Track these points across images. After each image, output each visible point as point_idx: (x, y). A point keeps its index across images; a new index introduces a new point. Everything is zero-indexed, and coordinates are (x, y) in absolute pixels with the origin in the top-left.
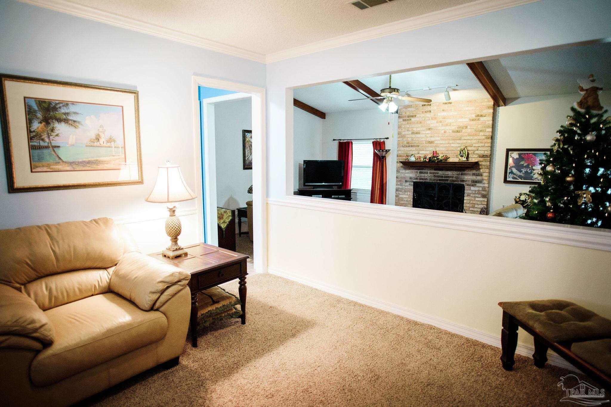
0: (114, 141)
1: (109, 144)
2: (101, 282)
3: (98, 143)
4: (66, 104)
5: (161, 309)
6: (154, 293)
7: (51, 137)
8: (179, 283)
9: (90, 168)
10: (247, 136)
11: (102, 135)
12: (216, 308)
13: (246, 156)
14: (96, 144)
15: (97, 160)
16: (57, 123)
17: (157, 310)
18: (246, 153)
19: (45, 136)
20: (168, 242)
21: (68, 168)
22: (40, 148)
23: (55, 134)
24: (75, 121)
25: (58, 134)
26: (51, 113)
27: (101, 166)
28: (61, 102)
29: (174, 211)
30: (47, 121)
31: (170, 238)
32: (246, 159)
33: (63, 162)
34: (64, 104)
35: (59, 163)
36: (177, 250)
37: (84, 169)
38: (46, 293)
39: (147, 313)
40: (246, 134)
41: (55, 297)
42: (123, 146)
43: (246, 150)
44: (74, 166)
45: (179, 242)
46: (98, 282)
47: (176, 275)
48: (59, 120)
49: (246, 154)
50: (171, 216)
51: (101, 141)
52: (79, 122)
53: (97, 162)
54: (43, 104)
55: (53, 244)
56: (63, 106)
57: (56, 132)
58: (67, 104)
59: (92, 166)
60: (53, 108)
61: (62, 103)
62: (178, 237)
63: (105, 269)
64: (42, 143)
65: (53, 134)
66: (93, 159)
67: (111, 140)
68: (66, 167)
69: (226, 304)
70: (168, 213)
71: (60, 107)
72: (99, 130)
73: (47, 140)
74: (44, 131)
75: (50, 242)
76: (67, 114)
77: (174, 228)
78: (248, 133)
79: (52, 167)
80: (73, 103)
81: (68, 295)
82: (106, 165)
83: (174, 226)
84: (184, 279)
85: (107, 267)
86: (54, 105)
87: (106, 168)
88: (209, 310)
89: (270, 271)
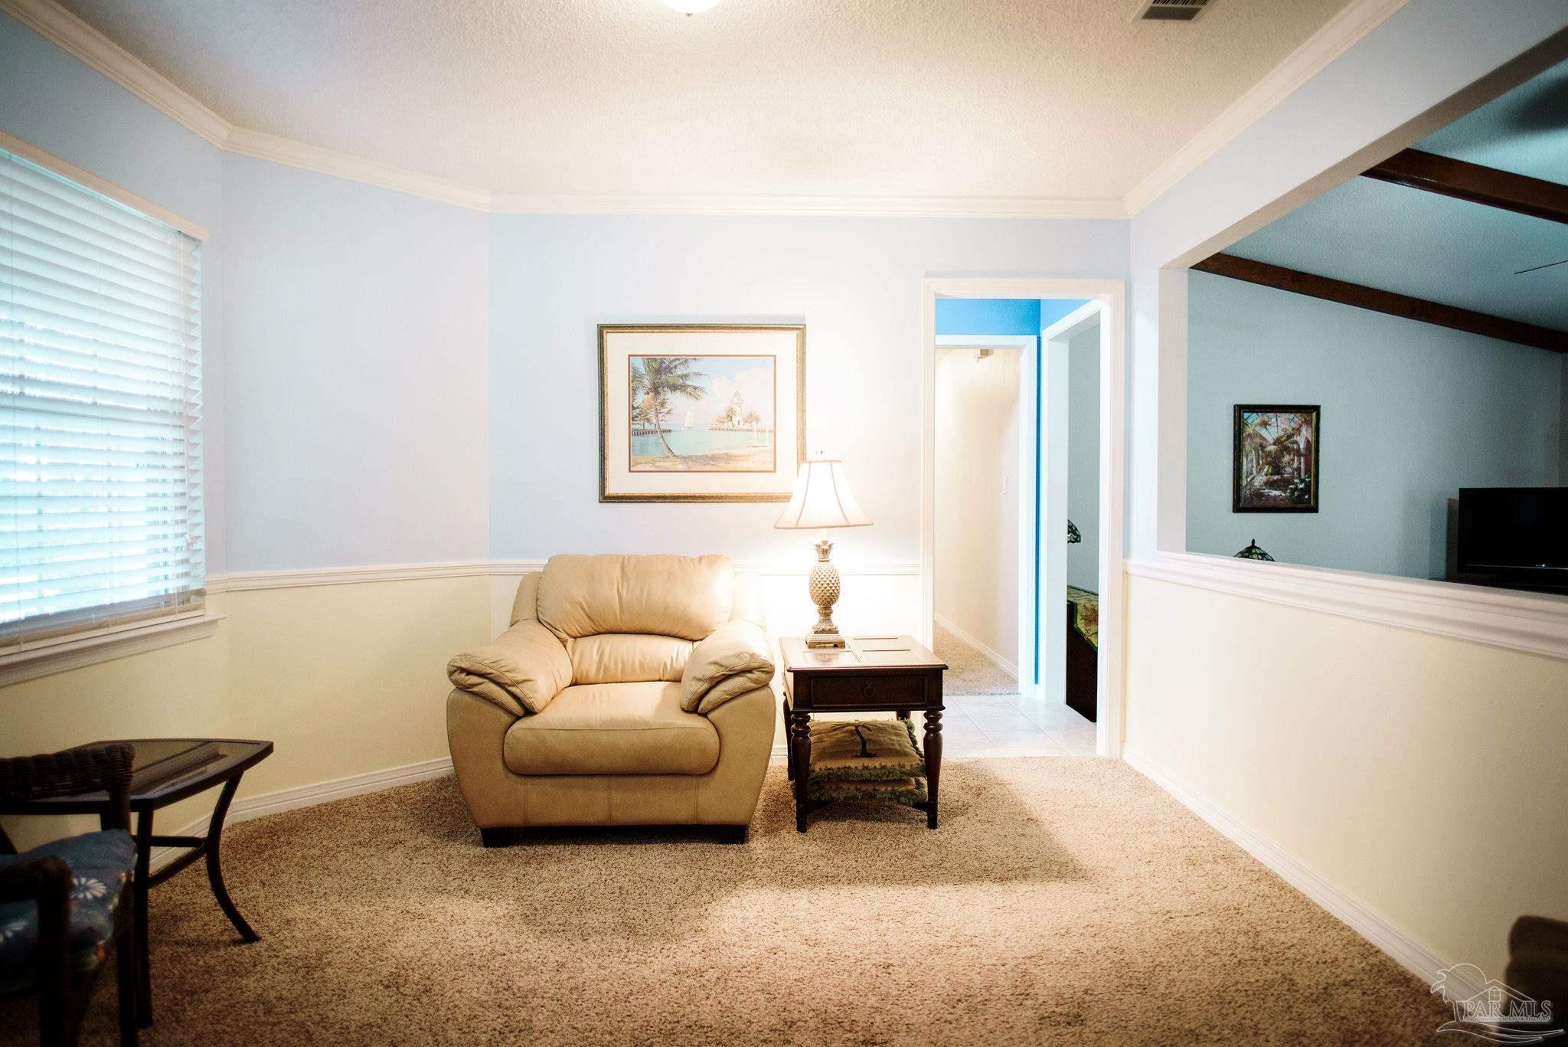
0: (757, 419)
1: (749, 425)
2: (676, 661)
3: (730, 423)
4: (684, 360)
5: (710, 716)
6: (699, 680)
7: (660, 416)
8: (749, 675)
9: (714, 469)
10: (1249, 421)
11: (737, 409)
12: (866, 768)
13: (1244, 476)
14: (726, 426)
15: (727, 454)
16: (670, 392)
17: (704, 715)
18: (1245, 467)
19: (652, 415)
20: (812, 614)
21: (681, 467)
22: (644, 433)
23: (666, 410)
24: (695, 388)
25: (670, 410)
26: (663, 377)
27: (732, 466)
28: (677, 358)
29: (825, 552)
30: (656, 390)
31: (817, 607)
32: (1244, 483)
33: (674, 456)
34: (681, 361)
35: (668, 457)
36: (823, 631)
37: (704, 468)
38: (595, 657)
39: (685, 714)
40: (1246, 415)
41: (605, 666)
42: (772, 429)
43: (1244, 459)
44: (690, 464)
45: (833, 617)
46: (672, 658)
47: (745, 657)
48: (674, 388)
49: (1244, 470)
50: (821, 561)
51: (735, 420)
52: (701, 389)
53: (728, 458)
54: (653, 364)
55: (622, 585)
56: (680, 364)
57: (668, 407)
58: (686, 361)
59: (718, 464)
60: (665, 368)
61: (679, 359)
62: (834, 607)
63: (693, 641)
64: (648, 426)
65: (663, 410)
66: (720, 452)
67: (752, 418)
68: (677, 465)
69: (889, 765)
70: (815, 555)
71: (675, 367)
72: (732, 401)
73: (654, 421)
74: (651, 407)
75: (620, 580)
76: (685, 376)
77: (819, 585)
78: (1253, 412)
79: (657, 464)
80: (695, 357)
81: (623, 671)
82: (740, 463)
83: (819, 582)
84: (757, 669)
85: (695, 638)
86: (667, 363)
87: (738, 469)
88: (847, 765)
89: (1130, 758)
